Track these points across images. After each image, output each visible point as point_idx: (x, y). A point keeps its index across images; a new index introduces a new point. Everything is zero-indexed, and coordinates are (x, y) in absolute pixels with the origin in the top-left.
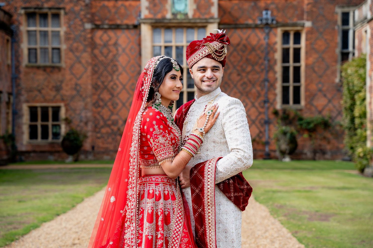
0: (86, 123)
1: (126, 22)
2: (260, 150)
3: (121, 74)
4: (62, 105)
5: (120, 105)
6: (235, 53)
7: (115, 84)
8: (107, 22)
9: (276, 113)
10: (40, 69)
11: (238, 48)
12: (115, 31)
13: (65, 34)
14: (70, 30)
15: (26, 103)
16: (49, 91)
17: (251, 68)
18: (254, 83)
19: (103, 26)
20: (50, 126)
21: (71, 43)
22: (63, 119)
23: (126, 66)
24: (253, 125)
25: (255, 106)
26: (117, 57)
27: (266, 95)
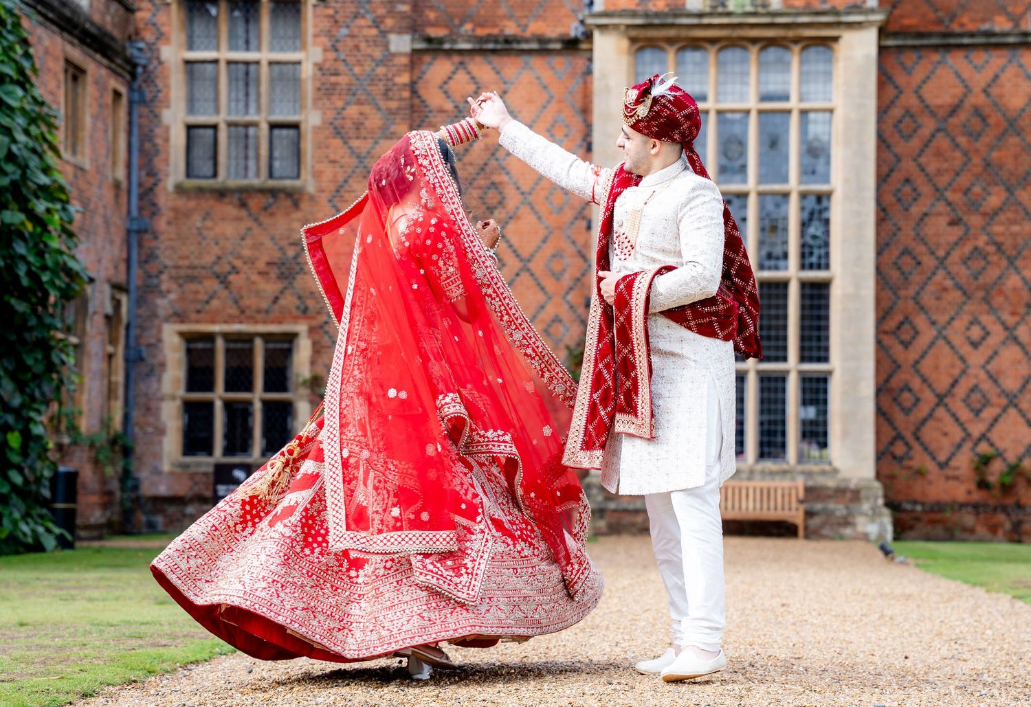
1: (536, 27)
3: (514, 217)
4: (301, 328)
6: (943, 142)
8: (468, 27)
10: (227, 200)
11: (953, 121)
12: (495, 60)
13: (319, 73)
14: (336, 60)
15: (175, 322)
16: (255, 277)
17: (1004, 195)
18: (1014, 253)
19: (454, 42)
20: (258, 406)
21: (340, 104)
22: (301, 380)
23: (533, 189)
24: (1012, 412)
25: (1016, 340)
26: (501, 153)
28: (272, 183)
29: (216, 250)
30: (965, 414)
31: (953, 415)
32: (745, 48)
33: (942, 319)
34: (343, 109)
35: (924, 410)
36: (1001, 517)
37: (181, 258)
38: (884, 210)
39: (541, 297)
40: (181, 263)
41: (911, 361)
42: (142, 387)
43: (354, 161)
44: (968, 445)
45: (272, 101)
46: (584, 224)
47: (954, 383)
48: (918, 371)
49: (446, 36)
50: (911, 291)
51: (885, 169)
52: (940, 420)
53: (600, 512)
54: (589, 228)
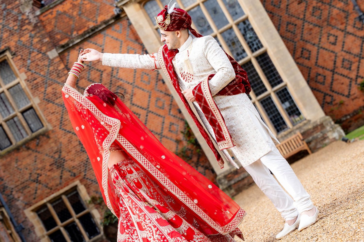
1: (100, 19)
3: (133, 95)
4: (77, 182)
8: (75, 33)
10: (21, 150)
12: (92, 40)
13: (28, 83)
14: (32, 74)
15: (28, 208)
16: (48, 173)
19: (73, 42)
20: (77, 221)
21: (43, 90)
22: (88, 202)
23: (134, 80)
25: (348, 33)
26: (115, 74)
27: (357, 8)
28: (34, 134)
29: (28, 172)
30: (345, 72)
31: (341, 75)
33: (316, 41)
34: (45, 91)
35: (329, 79)
37: (16, 182)
38: (271, 13)
39: (161, 119)
40: (17, 184)
41: (314, 64)
42: (29, 239)
43: (61, 108)
44: (353, 83)
45: (17, 103)
46: (161, 82)
47: (335, 63)
48: (319, 66)
49: (68, 41)
50: (299, 37)
52: (337, 80)
53: (229, 187)
54: (164, 83)
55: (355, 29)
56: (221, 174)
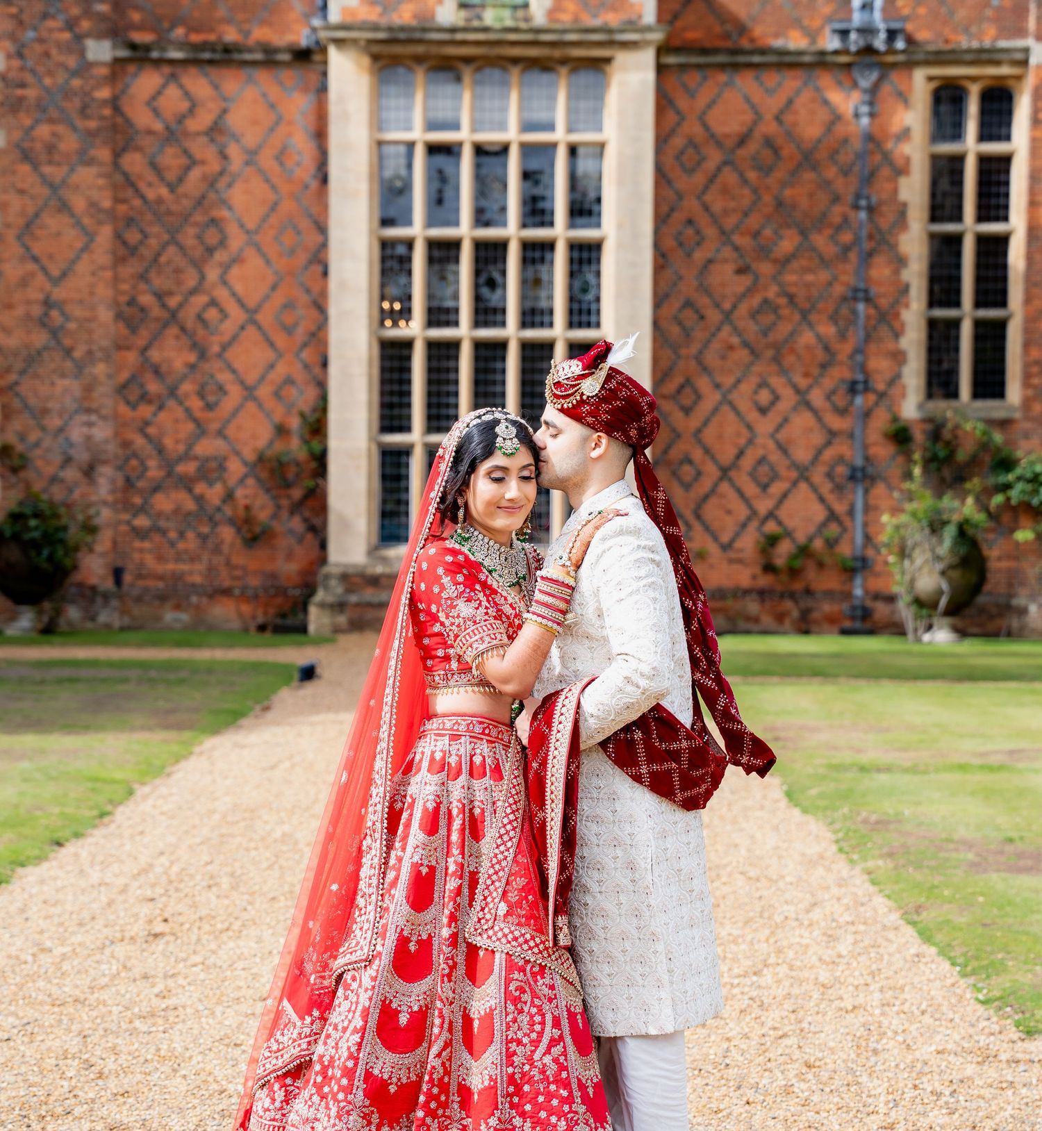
0: (89, 471)
1: (260, 34)
2: (829, 594)
3: (238, 260)
5: (235, 393)
6: (729, 176)
7: (213, 303)
8: (179, 32)
9: (901, 437)
11: (742, 152)
12: (213, 71)
13: (2, 84)
14: (22, 69)
17: (797, 239)
18: (808, 306)
19: (163, 49)
21: (28, 122)
23: (259, 227)
24: (803, 486)
25: (808, 405)
26: (221, 185)
27: (859, 358)
31: (738, 491)
32: (504, 69)
33: (728, 381)
34: (32, 128)
35: (706, 484)
36: (789, 605)
38: (663, 256)
39: (270, 355)
41: (692, 430)
43: (46, 191)
44: (754, 524)
46: (320, 269)
47: (740, 454)
48: (699, 441)
49: (153, 43)
50: (694, 349)
51: (665, 209)
52: (723, 496)
53: (340, 606)
54: (325, 273)
55: (827, 405)
56: (337, 565)
